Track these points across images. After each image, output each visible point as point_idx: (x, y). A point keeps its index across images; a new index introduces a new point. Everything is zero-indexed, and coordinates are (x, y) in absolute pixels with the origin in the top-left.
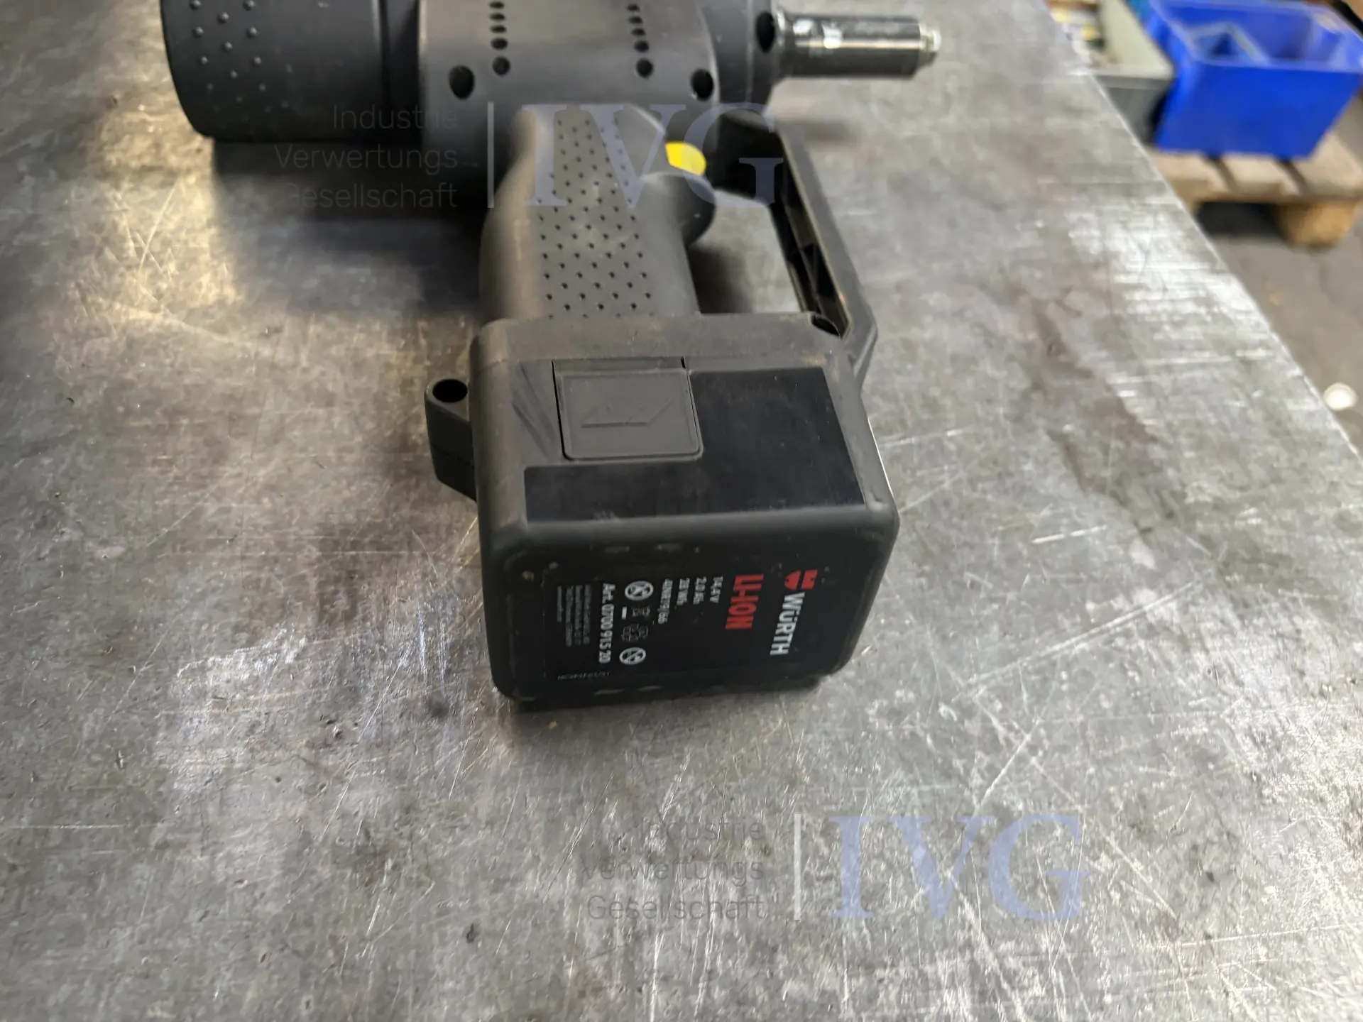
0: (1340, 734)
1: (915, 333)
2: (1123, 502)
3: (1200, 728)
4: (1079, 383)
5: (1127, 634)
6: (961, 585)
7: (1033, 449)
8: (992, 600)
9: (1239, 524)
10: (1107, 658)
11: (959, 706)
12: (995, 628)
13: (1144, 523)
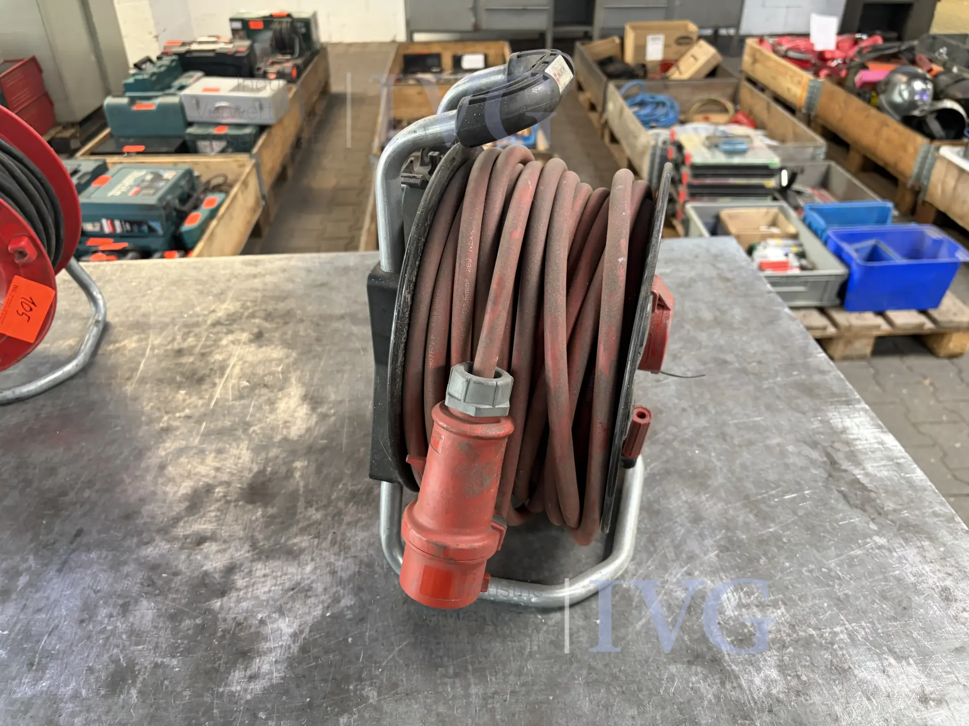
0: (937, 573)
1: (787, 460)
2: (865, 511)
3: (897, 572)
4: (844, 474)
5: (872, 549)
6: (820, 536)
7: (833, 496)
8: (831, 540)
9: (902, 516)
10: (868, 555)
11: (827, 569)
12: (833, 548)
13: (872, 517)
